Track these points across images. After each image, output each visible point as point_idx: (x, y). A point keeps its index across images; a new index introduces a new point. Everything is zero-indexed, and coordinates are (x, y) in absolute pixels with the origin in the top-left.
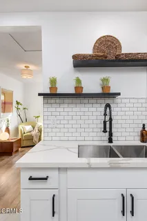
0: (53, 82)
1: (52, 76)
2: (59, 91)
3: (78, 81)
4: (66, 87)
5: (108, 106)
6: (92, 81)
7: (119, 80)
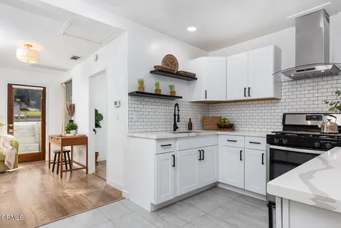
0: (141, 82)
3: (158, 85)
5: (177, 105)
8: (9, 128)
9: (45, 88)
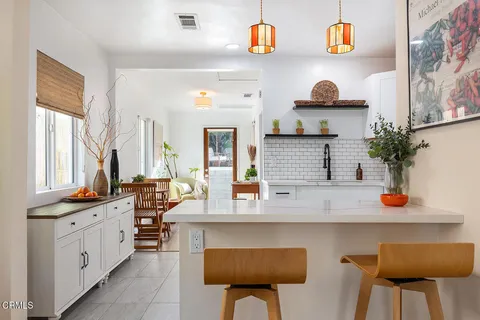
0: (276, 124)
1: (274, 118)
2: (281, 133)
3: (299, 123)
4: (287, 128)
5: (327, 146)
6: (311, 122)
7: (336, 121)
8: (206, 173)
9: (235, 129)
